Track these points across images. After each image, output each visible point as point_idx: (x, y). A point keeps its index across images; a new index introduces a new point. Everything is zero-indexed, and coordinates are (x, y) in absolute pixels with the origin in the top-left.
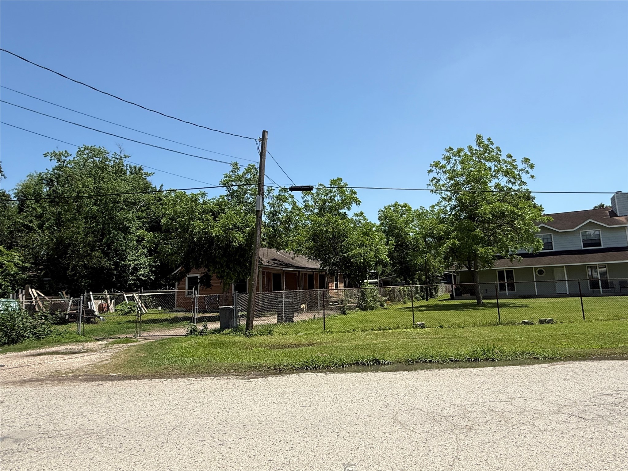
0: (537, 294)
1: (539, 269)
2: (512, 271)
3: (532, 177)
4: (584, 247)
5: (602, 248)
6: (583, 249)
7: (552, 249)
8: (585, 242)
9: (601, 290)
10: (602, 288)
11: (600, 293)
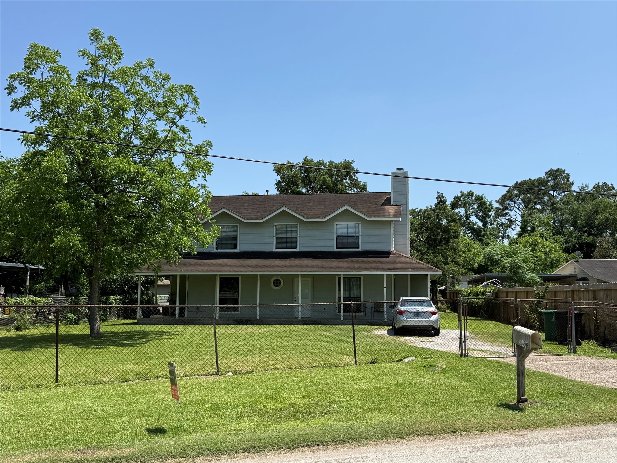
0: (258, 318)
1: (275, 278)
2: (238, 278)
3: (201, 120)
4: (337, 248)
5: (359, 252)
6: (336, 250)
7: (296, 248)
8: (340, 240)
9: (342, 314)
10: (344, 312)
11: (341, 319)
